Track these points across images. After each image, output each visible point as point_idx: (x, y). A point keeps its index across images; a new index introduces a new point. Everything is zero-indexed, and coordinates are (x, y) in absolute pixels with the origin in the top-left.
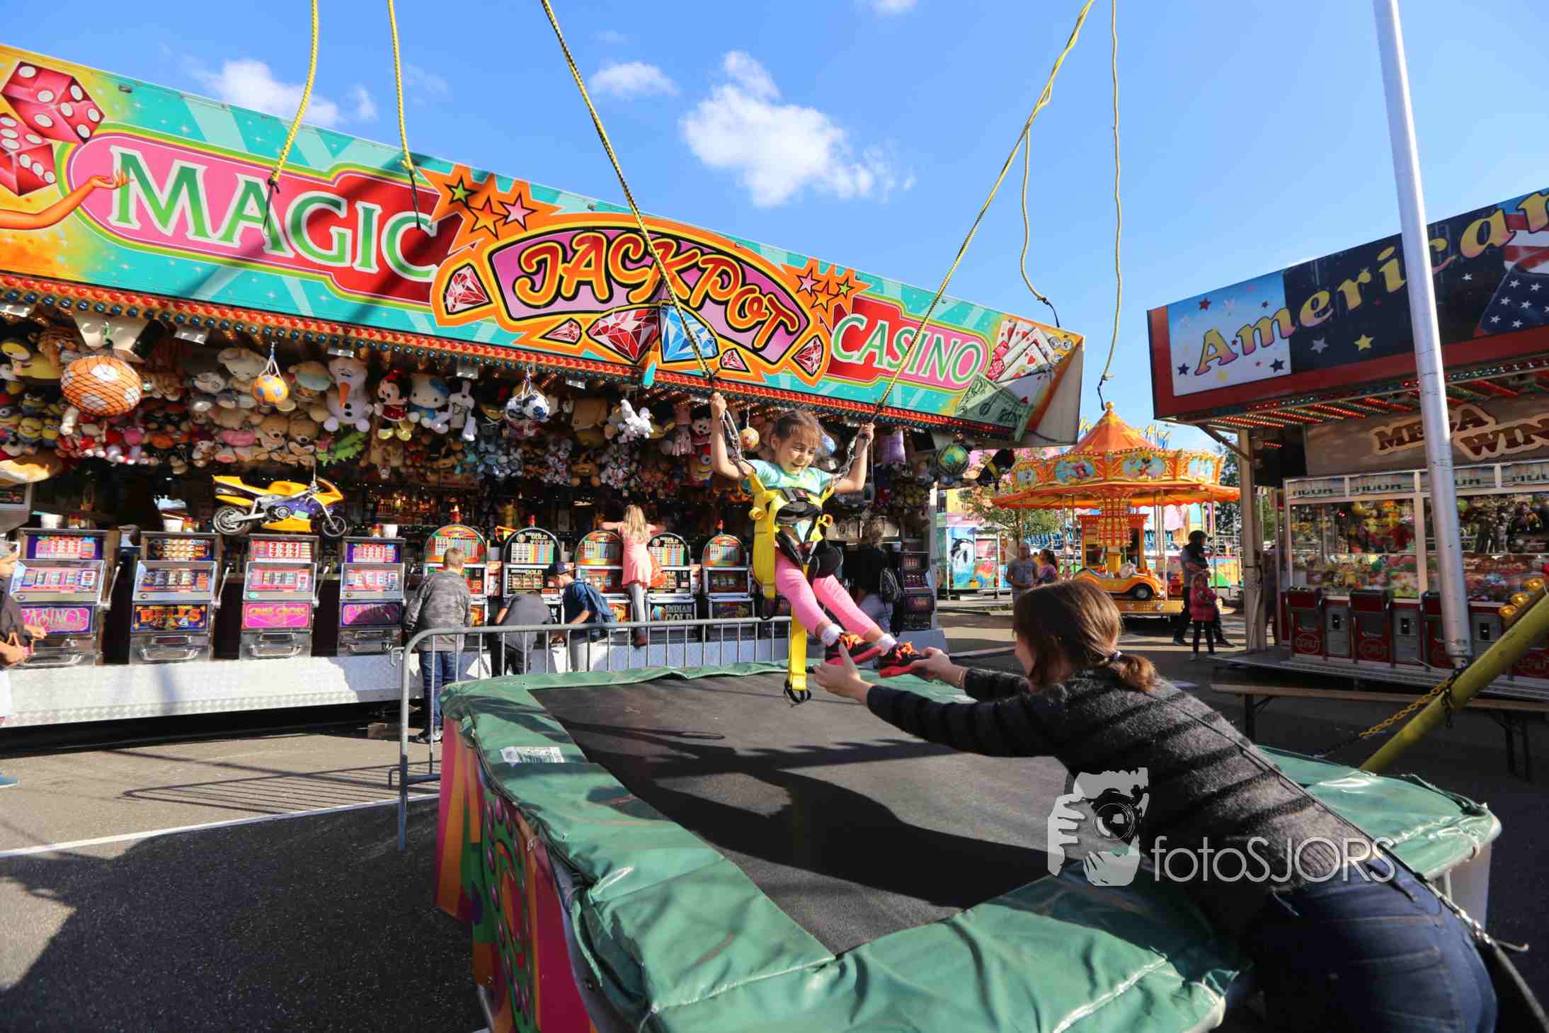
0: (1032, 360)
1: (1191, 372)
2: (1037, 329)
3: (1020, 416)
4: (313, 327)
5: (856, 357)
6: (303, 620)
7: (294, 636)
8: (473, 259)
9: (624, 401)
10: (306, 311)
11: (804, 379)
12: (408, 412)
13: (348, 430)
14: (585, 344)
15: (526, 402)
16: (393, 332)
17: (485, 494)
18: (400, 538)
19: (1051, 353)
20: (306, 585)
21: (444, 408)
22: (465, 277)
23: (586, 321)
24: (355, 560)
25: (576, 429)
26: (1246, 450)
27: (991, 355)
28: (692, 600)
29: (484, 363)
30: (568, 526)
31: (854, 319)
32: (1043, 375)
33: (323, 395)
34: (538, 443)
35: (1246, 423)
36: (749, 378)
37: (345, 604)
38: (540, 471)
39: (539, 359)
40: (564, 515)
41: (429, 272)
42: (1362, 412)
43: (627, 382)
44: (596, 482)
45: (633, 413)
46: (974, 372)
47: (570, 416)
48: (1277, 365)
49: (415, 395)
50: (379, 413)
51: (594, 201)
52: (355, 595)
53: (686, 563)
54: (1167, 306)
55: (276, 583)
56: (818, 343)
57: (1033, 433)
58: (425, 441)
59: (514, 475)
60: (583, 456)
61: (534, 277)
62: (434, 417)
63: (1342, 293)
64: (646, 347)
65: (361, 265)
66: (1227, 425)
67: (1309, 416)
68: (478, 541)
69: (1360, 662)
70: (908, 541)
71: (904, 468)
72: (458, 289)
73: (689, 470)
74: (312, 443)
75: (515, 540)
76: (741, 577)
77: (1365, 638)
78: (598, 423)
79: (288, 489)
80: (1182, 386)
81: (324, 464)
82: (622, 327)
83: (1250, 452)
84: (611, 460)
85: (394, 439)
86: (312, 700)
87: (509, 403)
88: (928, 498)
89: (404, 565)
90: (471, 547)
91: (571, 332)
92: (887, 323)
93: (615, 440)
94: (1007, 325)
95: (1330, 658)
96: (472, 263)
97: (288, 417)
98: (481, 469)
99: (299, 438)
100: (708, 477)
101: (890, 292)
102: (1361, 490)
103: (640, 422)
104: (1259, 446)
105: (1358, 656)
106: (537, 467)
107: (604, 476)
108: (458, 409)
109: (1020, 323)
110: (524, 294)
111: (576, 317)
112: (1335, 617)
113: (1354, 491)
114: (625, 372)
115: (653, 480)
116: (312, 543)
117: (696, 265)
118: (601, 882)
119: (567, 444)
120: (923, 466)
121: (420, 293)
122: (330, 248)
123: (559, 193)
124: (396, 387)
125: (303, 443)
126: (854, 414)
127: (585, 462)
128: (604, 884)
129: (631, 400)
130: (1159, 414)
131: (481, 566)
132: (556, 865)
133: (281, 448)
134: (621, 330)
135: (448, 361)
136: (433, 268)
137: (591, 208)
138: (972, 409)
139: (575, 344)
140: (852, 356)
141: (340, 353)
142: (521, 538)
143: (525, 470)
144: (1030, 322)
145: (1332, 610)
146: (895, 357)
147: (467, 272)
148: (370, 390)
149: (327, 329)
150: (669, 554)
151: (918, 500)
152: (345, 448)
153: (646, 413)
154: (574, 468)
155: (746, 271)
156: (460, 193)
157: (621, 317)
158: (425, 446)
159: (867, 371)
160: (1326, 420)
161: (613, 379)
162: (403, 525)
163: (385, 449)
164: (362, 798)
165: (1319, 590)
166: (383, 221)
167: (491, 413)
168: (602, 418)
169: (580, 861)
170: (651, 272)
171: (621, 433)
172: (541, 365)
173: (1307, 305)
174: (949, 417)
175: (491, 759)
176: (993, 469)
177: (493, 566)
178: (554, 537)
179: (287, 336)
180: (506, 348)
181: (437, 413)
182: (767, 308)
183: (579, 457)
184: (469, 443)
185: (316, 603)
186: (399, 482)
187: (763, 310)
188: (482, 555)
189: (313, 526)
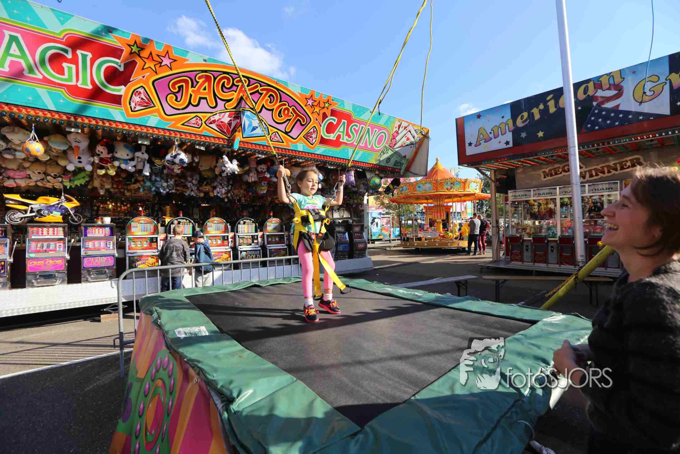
0: (408, 139)
1: (473, 145)
2: (410, 125)
3: (403, 164)
4: (57, 116)
5: (332, 137)
6: (61, 266)
7: (56, 274)
8: (144, 84)
9: (224, 156)
10: (52, 107)
11: (309, 147)
12: (113, 161)
13: (80, 170)
14: (204, 128)
15: (175, 157)
16: (103, 120)
17: (156, 202)
18: (112, 224)
19: (416, 136)
20: (62, 249)
21: (132, 159)
22: (140, 93)
23: (204, 117)
24: (88, 235)
25: (201, 169)
26: (493, 178)
27: (391, 137)
28: (259, 248)
29: (153, 136)
30: (198, 216)
31: (331, 119)
32: (412, 146)
33: (65, 152)
34: (182, 176)
35: (494, 167)
36: (284, 145)
37: (84, 258)
38: (184, 190)
39: (181, 135)
40: (196, 210)
41: (121, 90)
42: (538, 163)
43: (226, 147)
44: (211, 195)
45: (229, 162)
46: (384, 143)
47: (198, 163)
48: (507, 143)
49: (116, 152)
50: (97, 161)
51: (206, 57)
52: (90, 253)
53: (256, 231)
54: (464, 117)
55: (44, 248)
56: (315, 130)
57: (408, 172)
58: (123, 175)
59: (170, 192)
60: (205, 183)
61: (176, 94)
62: (127, 164)
63: (533, 113)
64: (234, 130)
65: (82, 84)
66: (486, 168)
67: (518, 164)
68: (153, 224)
69: (536, 264)
70: (354, 219)
71: (353, 187)
72: (137, 99)
73: (256, 188)
74: (60, 177)
75: (172, 223)
76: (281, 237)
77: (537, 254)
78: (212, 167)
79: (48, 200)
80: (470, 151)
81: (68, 188)
82: (221, 120)
83: (495, 178)
84: (219, 184)
85: (106, 175)
86: (69, 306)
87: (167, 157)
88: (363, 200)
89: (115, 237)
90: (150, 227)
91: (197, 122)
92: (346, 121)
93: (220, 175)
94: (397, 124)
95: (525, 263)
96: (144, 86)
97: (45, 163)
98: (153, 189)
99: (53, 174)
100: (265, 192)
101: (347, 107)
102: (537, 195)
103: (232, 166)
104: (499, 177)
105: (535, 262)
106: (182, 188)
107: (215, 192)
108: (140, 160)
109: (403, 123)
110: (172, 102)
111: (199, 115)
112: (527, 246)
113: (534, 195)
114: (224, 142)
115: (239, 193)
116: (64, 228)
117: (258, 91)
118: (237, 400)
119: (197, 177)
120: (362, 186)
121: (116, 100)
122: (63, 74)
123: (187, 52)
124: (105, 148)
125: (55, 177)
126: (331, 162)
127: (206, 185)
128: (239, 401)
129: (227, 156)
130: (461, 163)
131: (156, 236)
132: (211, 391)
133: (43, 179)
134: (222, 122)
135: (133, 136)
136: (123, 87)
137: (205, 60)
138: (383, 160)
139: (199, 128)
140: (330, 136)
141: (73, 130)
142: (176, 222)
143: (176, 190)
144: (407, 122)
145: (525, 244)
146: (349, 137)
147: (142, 90)
148: (91, 150)
149: (64, 118)
150: (248, 228)
151: (359, 201)
152: (79, 179)
153: (235, 162)
154: (201, 188)
155: (282, 95)
156: (135, 49)
157: (221, 116)
158: (123, 178)
159: (337, 143)
160: (524, 166)
161: (219, 145)
162: (114, 217)
163: (101, 180)
164: (99, 353)
165: (521, 236)
166: (93, 61)
167: (157, 162)
168: (214, 163)
169: (224, 389)
170: (236, 94)
171: (224, 171)
172: (182, 138)
173: (519, 118)
174: (372, 164)
175: (170, 336)
176: (391, 187)
177: (163, 236)
178: (192, 221)
179: (42, 120)
180: (164, 129)
181: (129, 162)
182: (291, 113)
183: (203, 183)
184: (146, 176)
185: (68, 257)
186: (111, 196)
187: (290, 114)
188: (156, 230)
189: (63, 219)
